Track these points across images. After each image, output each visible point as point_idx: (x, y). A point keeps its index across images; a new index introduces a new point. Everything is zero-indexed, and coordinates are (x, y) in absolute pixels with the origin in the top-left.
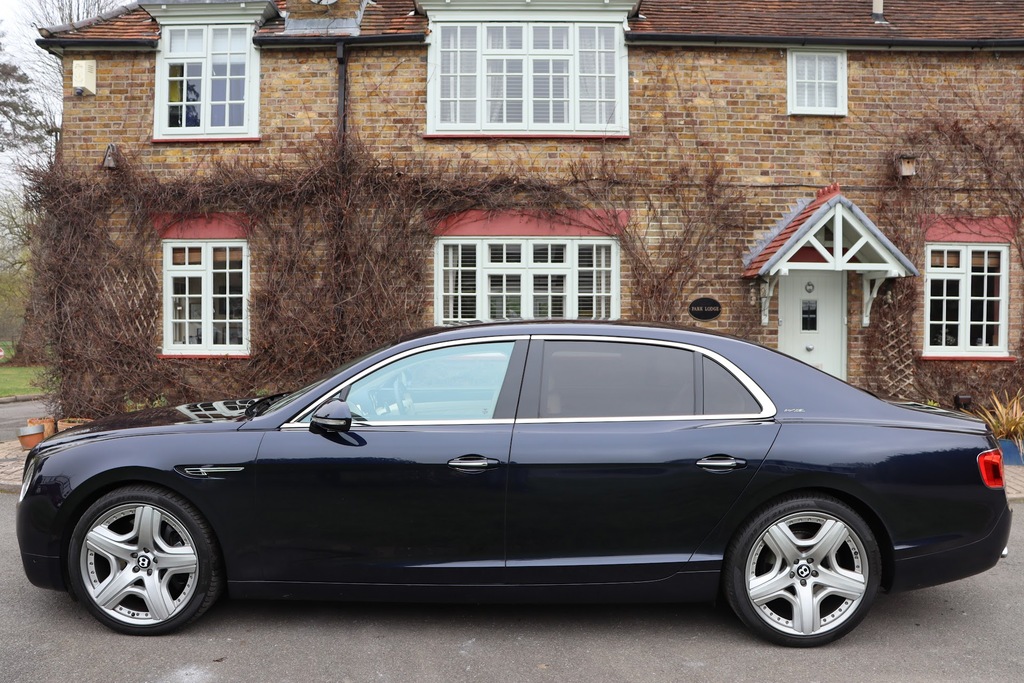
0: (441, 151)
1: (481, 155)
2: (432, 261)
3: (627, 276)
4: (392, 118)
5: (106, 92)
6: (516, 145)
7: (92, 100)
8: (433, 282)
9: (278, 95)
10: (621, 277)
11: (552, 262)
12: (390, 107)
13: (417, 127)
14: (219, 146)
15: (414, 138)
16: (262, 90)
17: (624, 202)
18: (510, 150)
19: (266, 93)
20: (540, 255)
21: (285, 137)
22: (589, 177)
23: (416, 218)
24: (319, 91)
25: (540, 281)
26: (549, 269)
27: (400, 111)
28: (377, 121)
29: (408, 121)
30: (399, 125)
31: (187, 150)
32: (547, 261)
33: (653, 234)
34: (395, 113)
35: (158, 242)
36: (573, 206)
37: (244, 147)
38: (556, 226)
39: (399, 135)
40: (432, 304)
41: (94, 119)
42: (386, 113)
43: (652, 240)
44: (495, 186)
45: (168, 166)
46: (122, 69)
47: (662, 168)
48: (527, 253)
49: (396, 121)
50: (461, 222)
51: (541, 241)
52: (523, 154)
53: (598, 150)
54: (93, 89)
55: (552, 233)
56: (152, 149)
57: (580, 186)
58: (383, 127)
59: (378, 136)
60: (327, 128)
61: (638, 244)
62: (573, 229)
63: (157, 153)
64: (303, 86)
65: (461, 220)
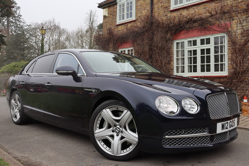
0: (175, 14)
1: (185, 13)
2: (173, 48)
3: (230, 46)
4: (163, 7)
5: (109, 15)
6: (194, 7)
7: (107, 17)
8: (173, 54)
9: (139, 7)
10: (228, 47)
11: (206, 44)
12: (162, 4)
13: (169, 8)
14: (128, 24)
15: (168, 12)
16: (136, 7)
17: (229, 19)
18: (193, 10)
19: (137, 8)
20: (202, 42)
21: (141, 18)
22: (216, 12)
23: (168, 36)
24: (147, 4)
25: (202, 51)
26: (205, 47)
27: (165, 4)
28: (160, 9)
29: (167, 7)
30: (164, 9)
31: (122, 26)
32: (204, 44)
33: (239, 29)
34: (164, 6)
35: (117, 50)
36: (212, 24)
37: (133, 23)
38: (207, 32)
39: (164, 12)
40: (173, 61)
41: (107, 22)
42: (162, 6)
43: (239, 32)
44: (187, 22)
45: (119, 31)
46: (112, 9)
47: (243, 3)
48: (199, 42)
49: (164, 8)
50: (180, 35)
51: (202, 38)
52: (196, 10)
53: (220, 2)
54: (107, 15)
55: (205, 34)
56: (117, 27)
57: (214, 17)
58: (161, 10)
59: (160, 13)
60: (149, 14)
61: (234, 34)
62: (211, 32)
63: (117, 28)
64: (144, 3)
65: (180, 34)
